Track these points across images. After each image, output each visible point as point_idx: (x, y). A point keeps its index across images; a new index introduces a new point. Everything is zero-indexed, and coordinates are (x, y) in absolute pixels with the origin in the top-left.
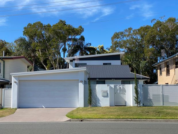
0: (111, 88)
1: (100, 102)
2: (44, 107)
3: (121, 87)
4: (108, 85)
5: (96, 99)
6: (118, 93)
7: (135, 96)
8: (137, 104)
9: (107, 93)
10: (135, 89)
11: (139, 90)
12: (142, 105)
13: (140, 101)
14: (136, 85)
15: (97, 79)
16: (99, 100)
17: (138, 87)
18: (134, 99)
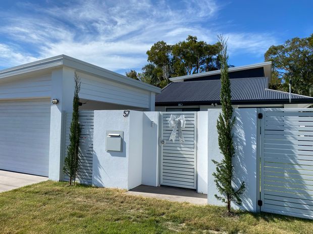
0: (148, 123)
1: (100, 169)
3: (182, 121)
4: (127, 113)
5: (90, 159)
6: (172, 140)
7: (220, 162)
8: (224, 200)
9: (122, 141)
10: (221, 128)
11: (240, 132)
12: (252, 208)
13: (243, 187)
14: (225, 113)
15: (179, 105)
16: (98, 162)
17: (235, 119)
18: (214, 174)
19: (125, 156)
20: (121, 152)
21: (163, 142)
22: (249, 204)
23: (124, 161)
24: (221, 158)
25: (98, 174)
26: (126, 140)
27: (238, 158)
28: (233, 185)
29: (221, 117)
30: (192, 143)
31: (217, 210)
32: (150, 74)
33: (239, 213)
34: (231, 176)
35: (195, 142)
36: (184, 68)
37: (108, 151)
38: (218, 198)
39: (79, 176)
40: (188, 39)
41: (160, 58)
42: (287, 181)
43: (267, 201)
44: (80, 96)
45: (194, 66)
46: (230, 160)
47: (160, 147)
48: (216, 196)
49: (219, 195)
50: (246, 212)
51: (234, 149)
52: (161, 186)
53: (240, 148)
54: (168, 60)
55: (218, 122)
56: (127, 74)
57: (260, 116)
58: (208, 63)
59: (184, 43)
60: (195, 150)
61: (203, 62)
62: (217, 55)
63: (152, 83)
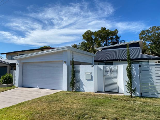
0: (99, 69)
2: (38, 87)
3: (112, 68)
4: (93, 66)
5: (79, 82)
6: (108, 75)
7: (128, 81)
8: (130, 93)
9: (91, 75)
10: (128, 70)
11: (134, 72)
12: (139, 95)
13: (135, 89)
14: (129, 65)
15: (104, 61)
16: (82, 83)
17: (132, 67)
18: (126, 85)
19: (93, 81)
20: (91, 79)
21: (105, 76)
22: (138, 94)
23: (92, 83)
24: (128, 80)
25: (83, 87)
26: (93, 75)
27: (134, 80)
28: (132, 88)
29: (127, 67)
30: (116, 76)
31: (128, 96)
32: (84, 46)
33: (135, 97)
34: (131, 85)
35: (117, 75)
36: (100, 43)
37: (86, 79)
38: (128, 92)
39: (75, 89)
40: (101, 29)
41: (88, 38)
42: (150, 86)
43: (143, 93)
44: (74, 60)
45: (105, 41)
46: (131, 80)
47: (104, 77)
48: (127, 92)
49: (128, 91)
50: (137, 97)
51: (132, 77)
52: (105, 91)
53: (134, 76)
54: (92, 39)
55: (127, 68)
56: (72, 46)
57: (140, 66)
58: (111, 40)
59: (100, 31)
60: (117, 78)
61: (109, 39)
62: (116, 36)
63: (84, 50)
